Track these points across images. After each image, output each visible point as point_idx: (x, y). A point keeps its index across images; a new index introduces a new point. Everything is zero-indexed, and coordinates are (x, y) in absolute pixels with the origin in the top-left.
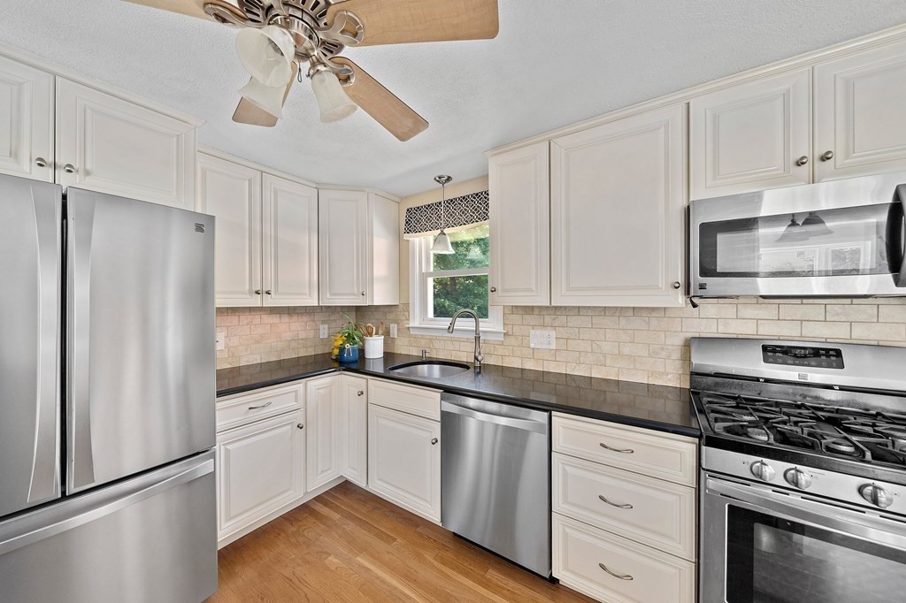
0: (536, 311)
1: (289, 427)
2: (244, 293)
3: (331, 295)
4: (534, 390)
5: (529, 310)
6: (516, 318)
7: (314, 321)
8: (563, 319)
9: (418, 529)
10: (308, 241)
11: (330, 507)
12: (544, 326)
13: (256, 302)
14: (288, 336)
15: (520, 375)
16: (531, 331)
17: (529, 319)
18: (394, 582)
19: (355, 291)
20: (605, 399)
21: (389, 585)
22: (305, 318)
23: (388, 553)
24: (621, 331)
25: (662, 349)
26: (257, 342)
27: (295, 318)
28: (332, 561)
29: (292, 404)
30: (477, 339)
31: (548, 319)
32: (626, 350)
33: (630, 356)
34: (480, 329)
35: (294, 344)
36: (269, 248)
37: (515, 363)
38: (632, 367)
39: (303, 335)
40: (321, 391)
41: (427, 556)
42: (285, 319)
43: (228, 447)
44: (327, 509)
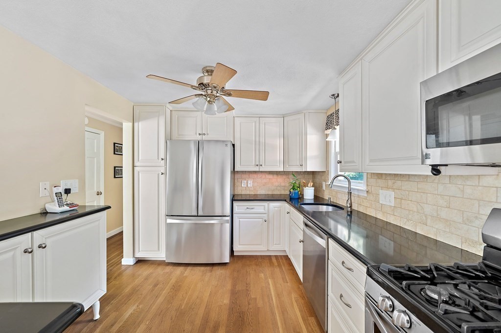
0: (384, 176)
1: (261, 219)
2: (253, 166)
3: (289, 166)
4: (381, 235)
5: (380, 176)
6: (373, 181)
7: (288, 178)
8: (399, 183)
9: (300, 286)
10: (279, 142)
11: (277, 261)
12: (388, 188)
13: (257, 169)
14: (277, 184)
15: (374, 222)
16: (380, 191)
17: (381, 182)
18: (273, 293)
19: (298, 164)
20: (426, 254)
21: (270, 292)
22: (284, 177)
23: (280, 285)
24: (440, 196)
25: (476, 218)
26: (264, 185)
27: (280, 176)
28: (262, 275)
29: (262, 211)
30: (350, 193)
31: (390, 183)
32: (444, 214)
33: (447, 220)
34: (352, 187)
35: (279, 188)
36: (262, 148)
37: (371, 212)
38: (448, 230)
39: (283, 184)
40: (276, 209)
41: (293, 295)
42: (275, 176)
43: (240, 219)
44: (275, 261)
